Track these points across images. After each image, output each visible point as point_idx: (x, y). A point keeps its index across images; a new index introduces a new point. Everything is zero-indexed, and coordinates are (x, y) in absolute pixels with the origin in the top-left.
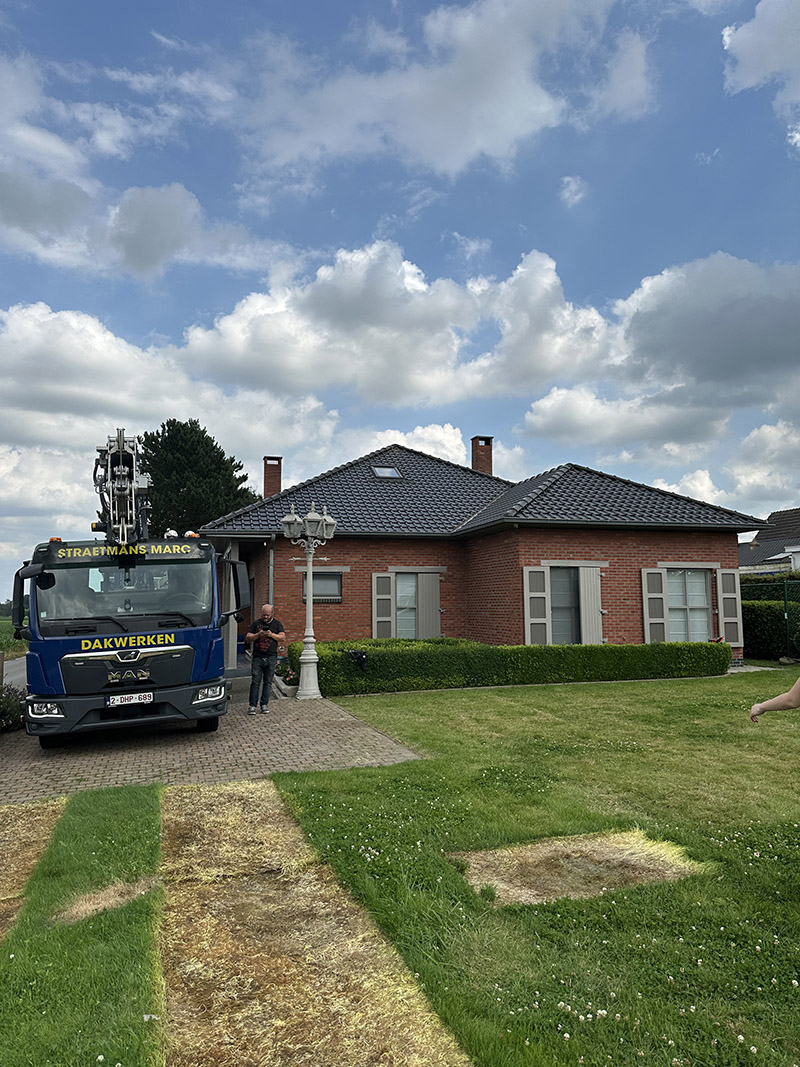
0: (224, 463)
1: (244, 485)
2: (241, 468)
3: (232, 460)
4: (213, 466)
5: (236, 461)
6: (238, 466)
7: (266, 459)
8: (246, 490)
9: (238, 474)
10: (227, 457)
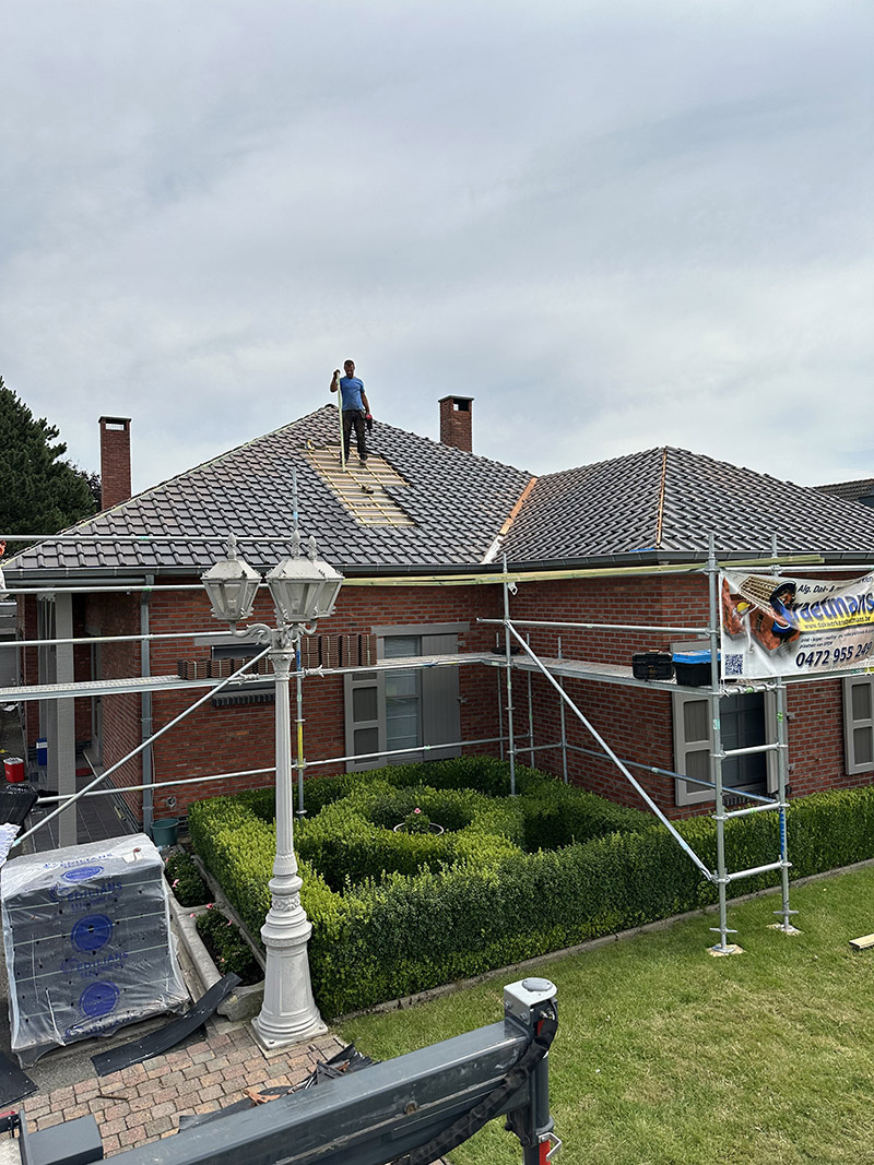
0: (32, 427)
1: (61, 459)
2: (56, 435)
3: (43, 423)
4: (15, 432)
5: (49, 425)
6: (52, 432)
7: (104, 421)
8: (63, 467)
9: (52, 443)
10: (35, 418)
